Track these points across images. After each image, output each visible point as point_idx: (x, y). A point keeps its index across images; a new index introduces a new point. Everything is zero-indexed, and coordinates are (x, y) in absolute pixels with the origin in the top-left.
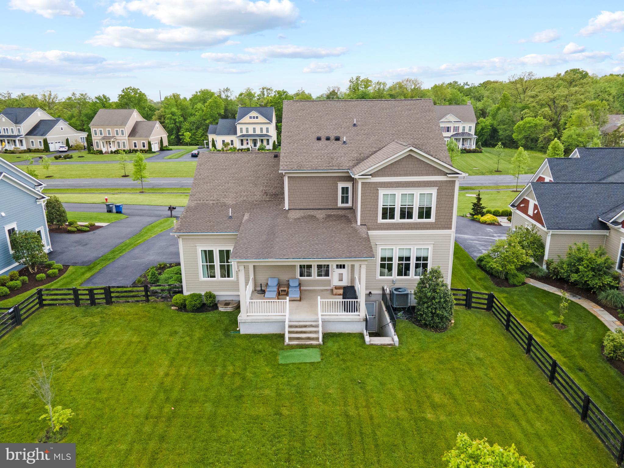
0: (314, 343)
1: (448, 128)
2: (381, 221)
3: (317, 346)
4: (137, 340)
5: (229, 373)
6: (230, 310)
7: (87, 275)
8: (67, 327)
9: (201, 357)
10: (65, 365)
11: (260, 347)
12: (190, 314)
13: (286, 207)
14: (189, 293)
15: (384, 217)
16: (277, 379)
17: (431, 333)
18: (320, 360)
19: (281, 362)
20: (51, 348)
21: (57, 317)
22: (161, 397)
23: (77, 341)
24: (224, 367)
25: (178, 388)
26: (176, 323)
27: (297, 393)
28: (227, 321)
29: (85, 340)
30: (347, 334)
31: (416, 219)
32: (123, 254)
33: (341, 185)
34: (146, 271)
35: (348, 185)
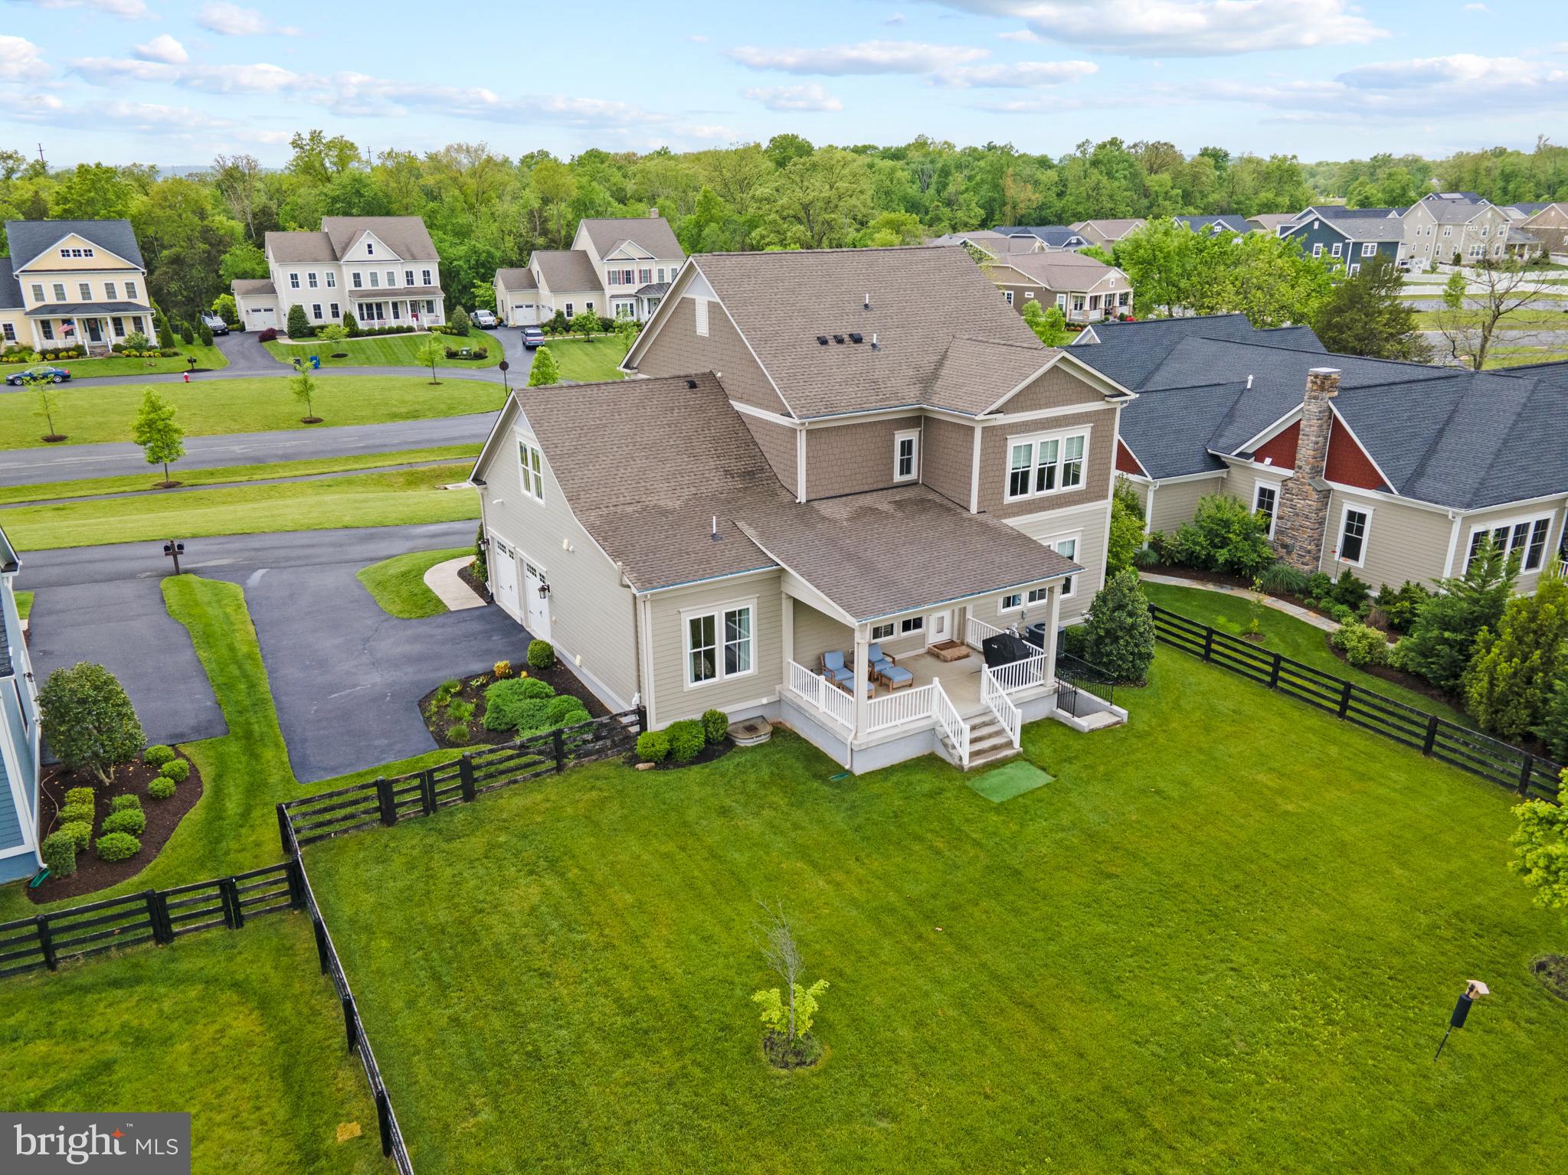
0: (1009, 753)
1: (628, 273)
2: (1009, 499)
3: (1017, 757)
4: (670, 847)
5: (939, 844)
6: (764, 739)
7: (269, 754)
8: (449, 871)
9: (850, 835)
10: (591, 937)
11: (927, 787)
12: (696, 768)
13: (802, 497)
14: (665, 725)
15: (1013, 492)
16: (1032, 828)
17: (1136, 691)
18: (1049, 779)
19: (996, 799)
20: (494, 920)
21: (381, 860)
22: (889, 920)
23: (535, 890)
24: (918, 838)
25: (892, 897)
26: (697, 792)
27: (1091, 836)
28: (791, 761)
29: (550, 881)
30: (1032, 724)
31: (1058, 488)
32: (265, 686)
33: (900, 437)
34: (423, 711)
35: (912, 435)
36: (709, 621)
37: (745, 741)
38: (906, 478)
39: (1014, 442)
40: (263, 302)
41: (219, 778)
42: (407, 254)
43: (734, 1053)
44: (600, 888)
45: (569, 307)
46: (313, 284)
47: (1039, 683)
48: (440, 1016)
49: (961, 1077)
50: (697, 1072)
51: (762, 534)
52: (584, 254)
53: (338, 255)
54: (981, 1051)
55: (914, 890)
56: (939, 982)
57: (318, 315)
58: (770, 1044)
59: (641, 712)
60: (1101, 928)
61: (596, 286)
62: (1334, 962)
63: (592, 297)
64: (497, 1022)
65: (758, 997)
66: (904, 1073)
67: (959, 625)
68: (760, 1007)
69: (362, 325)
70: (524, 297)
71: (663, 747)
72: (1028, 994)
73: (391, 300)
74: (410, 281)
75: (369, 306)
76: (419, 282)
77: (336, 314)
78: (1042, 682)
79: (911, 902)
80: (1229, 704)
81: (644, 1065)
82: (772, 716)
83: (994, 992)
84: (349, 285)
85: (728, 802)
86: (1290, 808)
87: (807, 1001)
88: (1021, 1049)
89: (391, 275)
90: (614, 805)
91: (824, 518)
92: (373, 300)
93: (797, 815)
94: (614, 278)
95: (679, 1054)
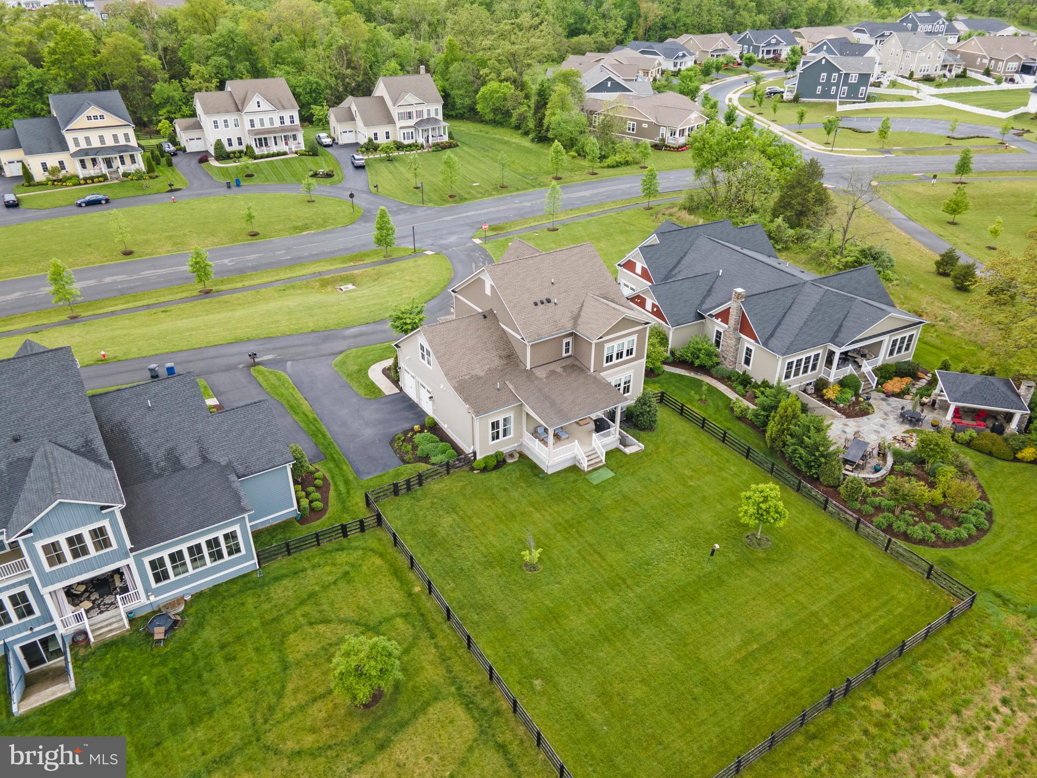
0: (601, 464)
1: (410, 113)
2: (605, 365)
3: (604, 466)
4: (489, 503)
5: (576, 501)
6: (516, 459)
7: (345, 468)
8: (421, 513)
9: (547, 498)
10: (470, 534)
11: (572, 479)
12: (494, 472)
13: (528, 367)
14: (483, 456)
15: (607, 362)
16: (606, 494)
17: (650, 434)
18: (613, 474)
19: (595, 483)
20: (439, 529)
21: (398, 509)
22: (559, 527)
23: (450, 519)
24: (569, 499)
25: (560, 520)
26: (497, 482)
27: (625, 497)
28: (527, 469)
29: (455, 516)
30: (612, 451)
31: (625, 358)
32: (329, 436)
33: (565, 341)
34: (392, 447)
35: (570, 340)
36: (498, 422)
37: (510, 461)
38: (568, 354)
39: (607, 346)
40: (195, 134)
41: (333, 477)
42: (279, 105)
43: (516, 568)
44: (470, 518)
45: (376, 134)
46: (227, 126)
47: (614, 437)
48: (433, 558)
49: (578, 573)
50: (506, 573)
51: (515, 387)
52: (382, 98)
53: (240, 108)
54: (584, 566)
55: (567, 517)
56: (574, 547)
57: (230, 144)
58: (526, 565)
59: (475, 453)
60: (622, 528)
61: (391, 121)
62: (689, 538)
63: (388, 128)
64: (449, 560)
65: (523, 553)
66: (563, 572)
68: (524, 556)
69: (257, 151)
70: (347, 126)
71: (483, 466)
72: (599, 550)
73: (272, 136)
74: (282, 123)
75: (260, 140)
76: (287, 122)
77: (240, 143)
79: (566, 521)
80: (683, 438)
81: (493, 572)
82: (518, 450)
83: (589, 549)
84: (248, 126)
85: (507, 486)
86: (692, 484)
87: (536, 554)
88: (595, 565)
89: (271, 119)
90: (469, 488)
91: (537, 378)
92: (262, 136)
93: (529, 490)
94: (401, 116)
95: (501, 568)
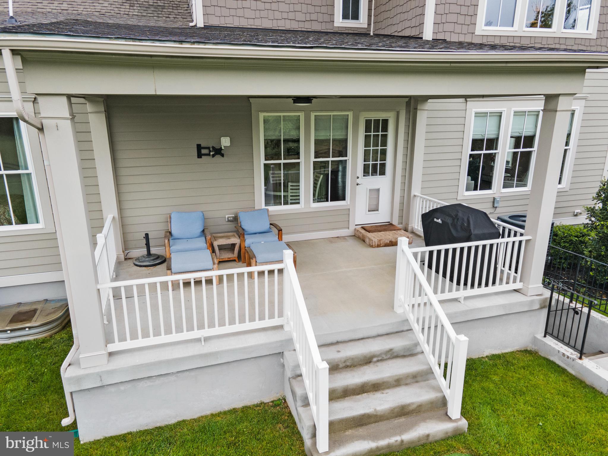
47: (512, 286)
67: (402, 203)
78: (518, 285)
